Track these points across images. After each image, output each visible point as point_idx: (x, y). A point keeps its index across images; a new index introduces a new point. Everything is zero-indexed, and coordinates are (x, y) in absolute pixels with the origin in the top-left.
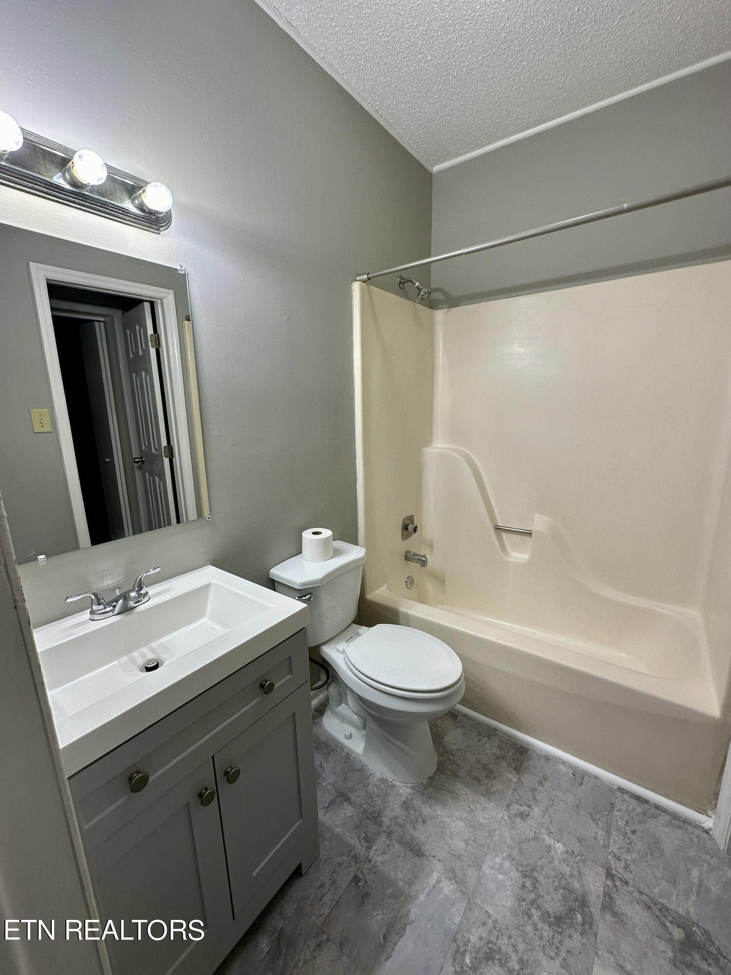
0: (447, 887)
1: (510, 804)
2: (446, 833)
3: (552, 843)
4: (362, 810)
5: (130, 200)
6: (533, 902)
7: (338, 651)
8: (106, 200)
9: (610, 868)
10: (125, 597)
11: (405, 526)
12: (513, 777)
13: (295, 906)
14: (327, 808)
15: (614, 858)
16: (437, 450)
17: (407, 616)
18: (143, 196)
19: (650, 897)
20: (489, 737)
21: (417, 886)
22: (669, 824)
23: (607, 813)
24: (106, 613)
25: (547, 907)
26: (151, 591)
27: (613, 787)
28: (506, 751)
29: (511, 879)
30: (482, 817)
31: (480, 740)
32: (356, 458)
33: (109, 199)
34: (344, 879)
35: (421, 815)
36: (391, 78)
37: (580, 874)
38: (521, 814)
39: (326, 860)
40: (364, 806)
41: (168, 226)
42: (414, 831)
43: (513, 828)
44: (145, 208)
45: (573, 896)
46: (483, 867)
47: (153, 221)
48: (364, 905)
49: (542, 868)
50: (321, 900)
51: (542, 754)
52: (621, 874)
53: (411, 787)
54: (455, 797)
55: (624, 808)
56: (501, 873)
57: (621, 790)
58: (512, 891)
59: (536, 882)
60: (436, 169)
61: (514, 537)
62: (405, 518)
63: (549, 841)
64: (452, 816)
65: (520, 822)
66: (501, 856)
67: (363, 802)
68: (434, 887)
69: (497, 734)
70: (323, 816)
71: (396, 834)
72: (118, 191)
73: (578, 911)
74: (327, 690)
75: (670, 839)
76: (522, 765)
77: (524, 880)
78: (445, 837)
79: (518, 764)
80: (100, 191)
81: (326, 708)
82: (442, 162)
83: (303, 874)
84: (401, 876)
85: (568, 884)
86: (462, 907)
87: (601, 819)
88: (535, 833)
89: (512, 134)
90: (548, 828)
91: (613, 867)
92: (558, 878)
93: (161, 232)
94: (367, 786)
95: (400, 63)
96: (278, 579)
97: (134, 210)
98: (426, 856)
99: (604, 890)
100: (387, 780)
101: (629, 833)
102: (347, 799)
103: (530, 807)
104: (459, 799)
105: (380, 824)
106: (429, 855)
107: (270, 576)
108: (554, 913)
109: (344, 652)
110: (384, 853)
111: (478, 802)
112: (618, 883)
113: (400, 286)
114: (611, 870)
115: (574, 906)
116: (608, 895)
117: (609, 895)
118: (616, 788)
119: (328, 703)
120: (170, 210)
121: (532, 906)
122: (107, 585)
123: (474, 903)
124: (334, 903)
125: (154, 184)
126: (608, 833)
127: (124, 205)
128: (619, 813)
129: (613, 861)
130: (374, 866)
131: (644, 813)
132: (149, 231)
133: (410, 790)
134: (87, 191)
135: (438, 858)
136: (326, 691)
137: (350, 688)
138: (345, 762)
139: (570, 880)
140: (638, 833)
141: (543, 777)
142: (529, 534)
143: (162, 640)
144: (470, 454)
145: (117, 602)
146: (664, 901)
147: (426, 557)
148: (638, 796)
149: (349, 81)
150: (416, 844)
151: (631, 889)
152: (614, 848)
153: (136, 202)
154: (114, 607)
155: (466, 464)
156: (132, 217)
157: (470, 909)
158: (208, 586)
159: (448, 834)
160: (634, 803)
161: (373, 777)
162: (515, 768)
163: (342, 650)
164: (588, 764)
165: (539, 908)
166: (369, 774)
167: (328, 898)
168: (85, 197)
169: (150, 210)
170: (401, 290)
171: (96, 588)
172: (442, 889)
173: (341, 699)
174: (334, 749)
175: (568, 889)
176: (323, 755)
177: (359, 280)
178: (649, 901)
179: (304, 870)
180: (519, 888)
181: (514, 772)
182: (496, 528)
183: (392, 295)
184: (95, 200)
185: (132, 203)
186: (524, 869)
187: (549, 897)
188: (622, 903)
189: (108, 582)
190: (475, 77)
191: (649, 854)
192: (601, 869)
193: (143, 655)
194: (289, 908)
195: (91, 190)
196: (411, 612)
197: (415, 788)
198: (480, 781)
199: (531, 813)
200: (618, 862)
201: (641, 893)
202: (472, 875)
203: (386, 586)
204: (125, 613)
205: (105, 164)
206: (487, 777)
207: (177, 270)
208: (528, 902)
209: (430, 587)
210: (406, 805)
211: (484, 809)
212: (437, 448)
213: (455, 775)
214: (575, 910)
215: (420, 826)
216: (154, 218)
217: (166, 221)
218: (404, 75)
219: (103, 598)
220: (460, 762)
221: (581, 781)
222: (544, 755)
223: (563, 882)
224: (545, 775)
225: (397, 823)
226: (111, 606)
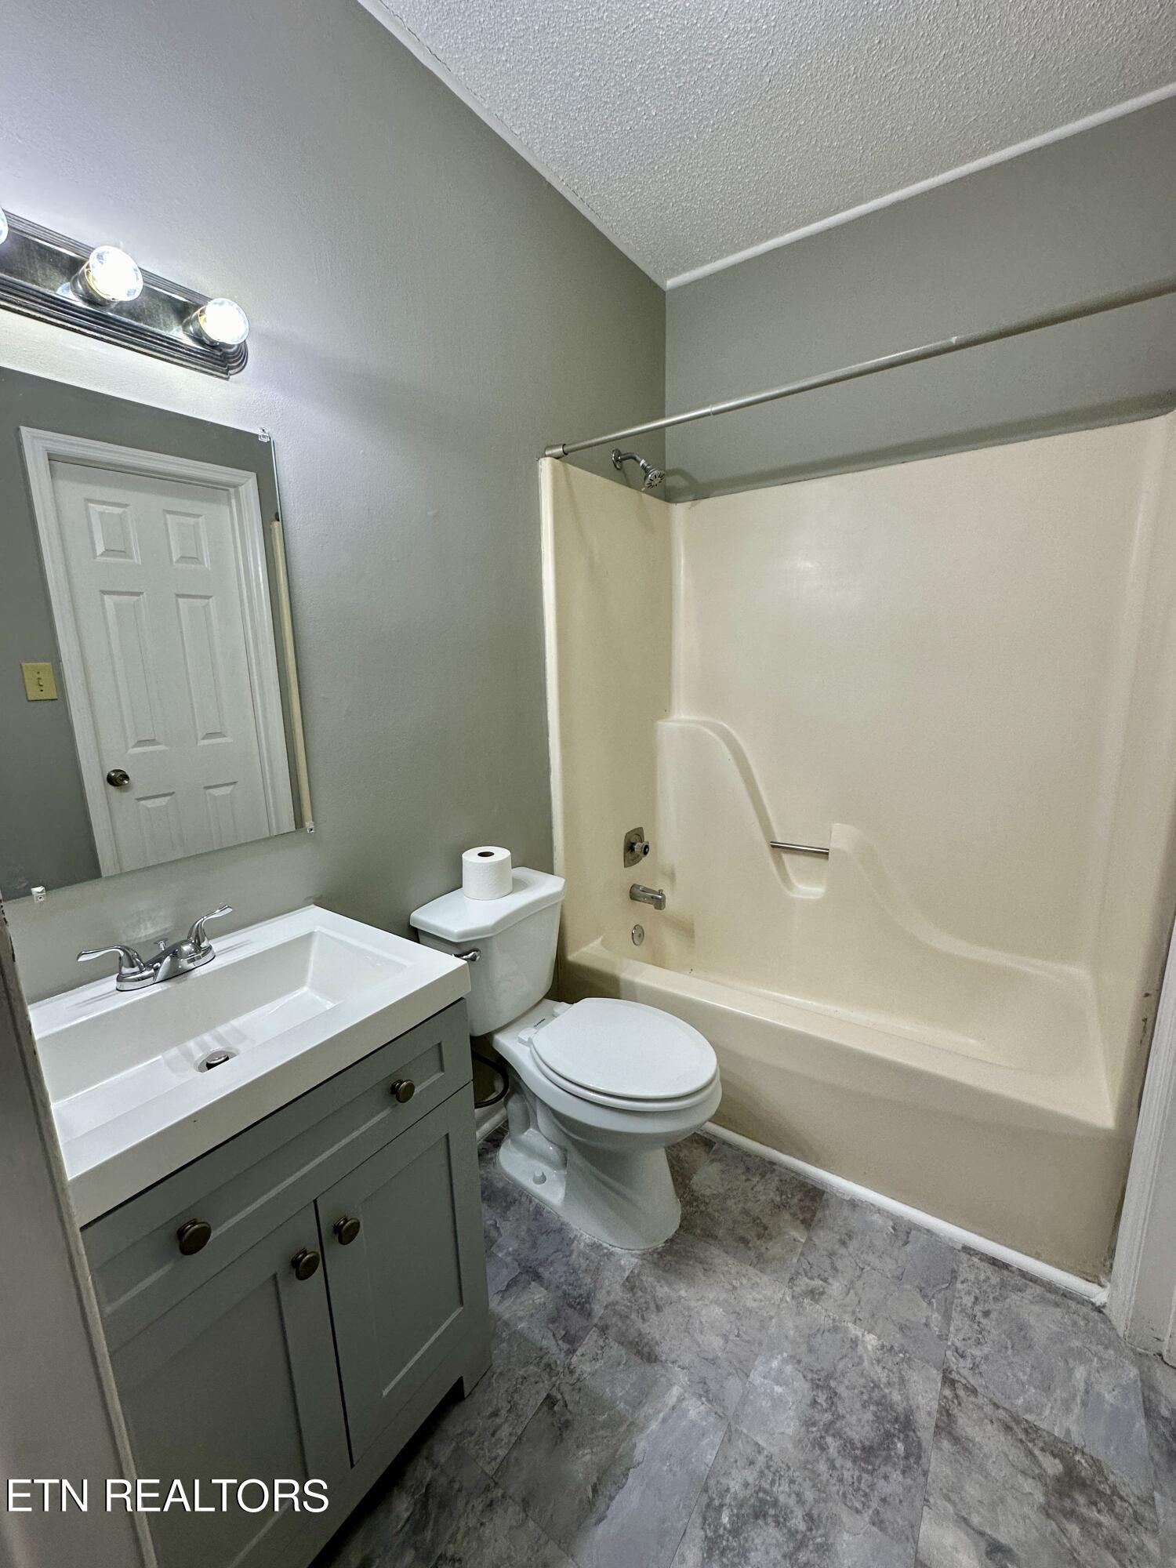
0: (695, 1409)
1: (795, 1277)
2: (692, 1324)
3: (860, 1334)
4: (560, 1293)
5: (181, 327)
6: (829, 1426)
7: (521, 1041)
8: (142, 325)
9: (949, 1370)
10: (174, 953)
11: (629, 845)
12: (799, 1235)
13: (452, 1447)
14: (505, 1292)
15: (955, 1354)
16: (678, 725)
17: (631, 985)
18: (201, 319)
19: (1010, 1412)
20: (763, 1176)
21: (646, 1408)
22: (1042, 1300)
23: (944, 1286)
24: (143, 978)
25: (850, 1433)
26: (217, 945)
27: (956, 1247)
28: (790, 1196)
29: (795, 1391)
30: (750, 1299)
31: (748, 1180)
32: (548, 736)
33: (146, 324)
34: (532, 1400)
35: (654, 1297)
36: (596, 143)
37: (903, 1381)
38: (812, 1292)
39: (501, 1373)
40: (564, 1287)
41: (241, 367)
42: (643, 1323)
43: (799, 1314)
44: (204, 338)
45: (891, 1414)
46: (752, 1376)
47: (217, 359)
48: (562, 1439)
49: (843, 1374)
50: (493, 1435)
51: (845, 1198)
52: (965, 1378)
53: (639, 1255)
54: (708, 1269)
55: (972, 1277)
56: (778, 1383)
57: (968, 1250)
58: (795, 1410)
59: (833, 1396)
60: (670, 283)
61: (802, 860)
62: (629, 833)
63: (855, 1331)
64: (702, 1298)
65: (811, 1305)
66: (779, 1357)
67: (562, 1280)
68: (674, 1408)
69: (774, 1170)
70: (498, 1304)
71: (615, 1329)
72: (160, 311)
73: (899, 1438)
74: (506, 1107)
75: (1043, 1322)
76: (814, 1216)
77: (815, 1393)
78: (691, 1331)
79: (808, 1216)
80: (132, 311)
81: (504, 1135)
82: (679, 273)
83: (466, 1396)
84: (620, 1394)
85: (884, 1396)
86: (717, 1438)
87: (936, 1296)
88: (834, 1320)
89: (788, 230)
90: (853, 1313)
91: (955, 1367)
92: (869, 1388)
93: (231, 377)
94: (570, 1256)
95: (610, 119)
96: (423, 926)
97: (188, 342)
98: (661, 1361)
99: (939, 1404)
100: (601, 1245)
101: (979, 1314)
102: (537, 1277)
103: (825, 1280)
104: (714, 1271)
105: (589, 1315)
106: (666, 1361)
107: (412, 924)
108: (861, 1442)
109: (530, 1043)
110: (595, 1359)
111: (744, 1276)
112: (961, 1393)
113: (615, 466)
114: (950, 1373)
115: (892, 1430)
116: (945, 1412)
117: (947, 1411)
118: (960, 1248)
119: (508, 1128)
120: (245, 341)
121: (827, 1432)
122: (146, 936)
123: (736, 1430)
124: (514, 1439)
125: (220, 300)
126: (947, 1317)
127: (171, 333)
128: (965, 1285)
129: (953, 1359)
130: (578, 1380)
131: (1003, 1285)
132: (212, 375)
133: (636, 1260)
134: (111, 311)
135: (681, 1363)
136: (504, 1108)
137: (541, 1101)
138: (535, 1219)
139: (887, 1391)
140: (993, 1316)
141: (847, 1234)
142: (823, 854)
143: (236, 1022)
144: (732, 731)
145: (161, 961)
146: (1029, 1417)
147: (664, 893)
148: (993, 1258)
149: (530, 145)
150: (647, 1344)
151: (981, 1400)
152: (955, 1339)
153: (191, 328)
154: (157, 969)
155: (723, 745)
156: (183, 353)
157: (729, 1440)
158: (309, 937)
159: (697, 1326)
160: (987, 1270)
161: (578, 1241)
162: (803, 1222)
163: (527, 1040)
164: (915, 1210)
165: (837, 1435)
166: (572, 1237)
167: (504, 1433)
168: (107, 321)
169: (213, 342)
170: (618, 471)
171: (127, 941)
172: (685, 1413)
173: (528, 1121)
174: (516, 1200)
175: (883, 1403)
176: (499, 1211)
177: (550, 456)
178: (1009, 1419)
179: (467, 1389)
180: (808, 1405)
181: (802, 1227)
182: (773, 846)
183: (602, 479)
184: (124, 325)
185: (184, 330)
186: (815, 1376)
187: (854, 1417)
188: (967, 1424)
189: (148, 931)
190: (725, 142)
191: (1010, 1346)
192: (935, 1372)
193: (203, 1046)
194: (442, 1451)
195: (117, 309)
196: (639, 980)
197: (645, 1257)
198: (748, 1243)
199: (826, 1290)
200: (961, 1360)
201: (996, 1406)
202: (734, 1385)
203: (600, 940)
204: (172, 980)
205: (140, 269)
206: (759, 1237)
207: (257, 436)
208: (821, 1427)
209: (671, 941)
210: (631, 1284)
211: (754, 1285)
212: (679, 721)
213: (709, 1236)
214: (894, 1436)
215: (653, 1317)
216: (219, 354)
217: (240, 357)
218: (616, 137)
219: (138, 956)
220: (716, 1214)
221: (905, 1237)
222: (848, 1199)
223: (876, 1394)
224: (850, 1231)
225: (615, 1312)
226: (152, 967)
